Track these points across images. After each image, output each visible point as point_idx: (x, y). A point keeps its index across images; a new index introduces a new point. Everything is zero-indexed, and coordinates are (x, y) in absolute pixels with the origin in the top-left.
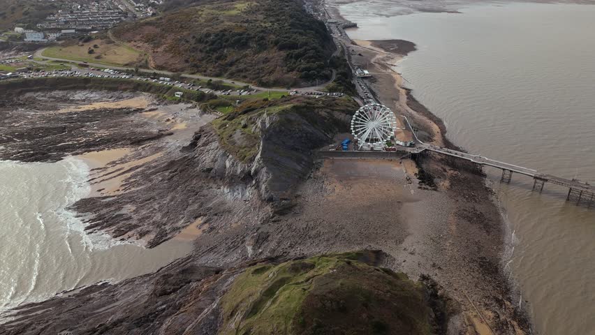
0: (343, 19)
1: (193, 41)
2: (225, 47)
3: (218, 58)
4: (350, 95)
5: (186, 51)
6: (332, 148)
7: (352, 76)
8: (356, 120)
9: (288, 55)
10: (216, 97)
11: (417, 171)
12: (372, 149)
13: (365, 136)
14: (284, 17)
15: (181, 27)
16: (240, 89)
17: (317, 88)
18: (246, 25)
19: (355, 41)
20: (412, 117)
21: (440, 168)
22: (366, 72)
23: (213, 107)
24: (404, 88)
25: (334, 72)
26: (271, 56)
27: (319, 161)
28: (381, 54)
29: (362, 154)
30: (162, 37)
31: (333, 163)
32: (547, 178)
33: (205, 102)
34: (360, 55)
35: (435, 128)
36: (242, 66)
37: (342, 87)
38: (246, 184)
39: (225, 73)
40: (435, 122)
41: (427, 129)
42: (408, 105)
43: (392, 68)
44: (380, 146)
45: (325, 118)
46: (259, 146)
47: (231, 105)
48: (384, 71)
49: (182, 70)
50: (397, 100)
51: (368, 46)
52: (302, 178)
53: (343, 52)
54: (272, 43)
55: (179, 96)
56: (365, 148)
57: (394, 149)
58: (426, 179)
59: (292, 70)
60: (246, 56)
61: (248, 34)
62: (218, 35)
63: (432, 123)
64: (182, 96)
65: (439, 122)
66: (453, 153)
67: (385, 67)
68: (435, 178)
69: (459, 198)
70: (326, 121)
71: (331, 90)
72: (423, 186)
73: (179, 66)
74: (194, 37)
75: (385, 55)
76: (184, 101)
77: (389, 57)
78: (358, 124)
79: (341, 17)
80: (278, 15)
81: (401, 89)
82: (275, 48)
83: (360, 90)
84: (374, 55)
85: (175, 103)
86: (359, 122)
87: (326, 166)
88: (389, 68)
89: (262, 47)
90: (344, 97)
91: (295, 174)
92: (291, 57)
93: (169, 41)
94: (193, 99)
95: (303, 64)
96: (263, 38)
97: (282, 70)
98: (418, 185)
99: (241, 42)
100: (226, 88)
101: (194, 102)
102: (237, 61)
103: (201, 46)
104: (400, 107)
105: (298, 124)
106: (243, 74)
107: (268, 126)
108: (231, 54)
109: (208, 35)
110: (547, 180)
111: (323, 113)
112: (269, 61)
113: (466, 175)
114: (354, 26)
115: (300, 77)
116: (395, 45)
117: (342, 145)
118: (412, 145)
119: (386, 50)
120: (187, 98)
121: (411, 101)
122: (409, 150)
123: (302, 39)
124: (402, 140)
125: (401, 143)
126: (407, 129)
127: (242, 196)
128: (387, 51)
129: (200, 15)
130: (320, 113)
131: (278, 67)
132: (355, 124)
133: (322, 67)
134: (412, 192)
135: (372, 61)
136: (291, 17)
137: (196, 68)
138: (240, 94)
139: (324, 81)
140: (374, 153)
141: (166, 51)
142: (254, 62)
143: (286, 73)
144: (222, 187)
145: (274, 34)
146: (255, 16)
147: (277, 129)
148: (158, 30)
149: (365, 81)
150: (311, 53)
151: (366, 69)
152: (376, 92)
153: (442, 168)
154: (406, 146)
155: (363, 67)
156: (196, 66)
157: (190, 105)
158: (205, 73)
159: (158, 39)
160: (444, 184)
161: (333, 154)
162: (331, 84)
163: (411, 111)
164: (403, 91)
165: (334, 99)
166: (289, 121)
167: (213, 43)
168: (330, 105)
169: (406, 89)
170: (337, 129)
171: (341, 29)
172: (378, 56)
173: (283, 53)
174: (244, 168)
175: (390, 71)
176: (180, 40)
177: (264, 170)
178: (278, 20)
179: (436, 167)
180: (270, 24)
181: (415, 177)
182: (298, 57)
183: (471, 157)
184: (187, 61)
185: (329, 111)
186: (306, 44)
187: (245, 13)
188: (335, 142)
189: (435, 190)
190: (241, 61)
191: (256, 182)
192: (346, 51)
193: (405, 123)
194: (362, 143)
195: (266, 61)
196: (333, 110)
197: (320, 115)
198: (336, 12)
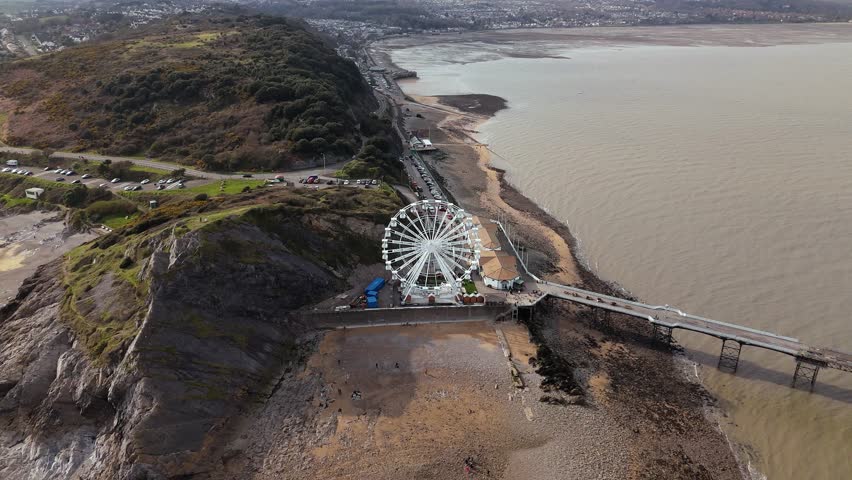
0: (397, 67)
1: (95, 92)
2: (155, 99)
3: (137, 121)
4: (390, 183)
5: (77, 109)
6: (343, 301)
7: (401, 150)
8: (394, 237)
9: (273, 111)
10: (109, 196)
11: (533, 350)
12: (432, 300)
13: (416, 271)
14: (279, 51)
15: (82, 68)
16: (166, 177)
17: (325, 171)
18: (205, 62)
19: (413, 97)
20: (512, 222)
21: (581, 338)
22: (427, 142)
23: (97, 216)
24: (493, 169)
25: (365, 140)
26: (241, 113)
27: (311, 336)
28: (454, 115)
29: (408, 313)
30: (42, 86)
31: (341, 340)
32: (827, 358)
33: (83, 208)
34: (419, 116)
35: (557, 241)
36: (182, 134)
37: (375, 168)
38: (98, 424)
39: (148, 146)
40: (557, 231)
41: (543, 245)
42: (503, 198)
43: (473, 135)
44: (448, 291)
45: (327, 234)
46: (142, 316)
47: (136, 211)
48: (458, 141)
49: (60, 145)
50: (483, 189)
51: (434, 103)
52: (254, 394)
53: (389, 111)
54: (245, 91)
55: (34, 197)
56: (417, 298)
57: (481, 300)
58: (558, 372)
59: (278, 138)
60: (194, 115)
61: (202, 77)
62: (143, 78)
63: (552, 232)
64: (41, 197)
65: (561, 230)
66: (606, 302)
67: (462, 135)
68: (575, 366)
69: (641, 423)
70: (330, 239)
71: (353, 175)
72: (554, 394)
73: (54, 138)
74: (99, 84)
75: (460, 118)
76: (42, 205)
77: (468, 120)
78: (397, 246)
79: (393, 65)
80: (269, 48)
81: (489, 171)
82: (252, 99)
83: (413, 173)
84: (444, 116)
85: (22, 212)
86: (399, 242)
87: (325, 351)
88: (467, 136)
89: (228, 98)
90: (377, 187)
91: (234, 385)
92: (281, 115)
93: (53, 94)
94: (61, 202)
95: (302, 126)
96: (229, 82)
97: (259, 139)
98: (541, 393)
99: (187, 89)
100: (137, 177)
101: (64, 208)
102: (175, 123)
103: (110, 100)
104: (488, 204)
105: (258, 253)
106: (183, 149)
107: (173, 261)
108: (165, 113)
109: (126, 80)
110: (824, 364)
111: (323, 224)
112: (236, 123)
113: (641, 352)
114: (412, 76)
115: (294, 152)
116: (476, 101)
117: (366, 293)
118: (517, 288)
119: (462, 109)
120: (50, 200)
121: (509, 192)
122: (511, 299)
123: (301, 83)
124: (496, 276)
125: (495, 284)
126: (506, 249)
127: (76, 466)
128: (464, 111)
129: (127, 50)
130: (315, 222)
131: (251, 133)
132: (391, 246)
133: (338, 132)
134: (529, 414)
135: (439, 126)
136: (293, 50)
137: (90, 140)
138: (163, 187)
139: (341, 158)
140: (437, 310)
141: (41, 111)
142: (207, 125)
143: (265, 144)
144: (28, 440)
145: (253, 75)
146: (228, 49)
147: (198, 269)
148: (38, 76)
149: (426, 158)
150: (318, 106)
151: (426, 137)
152: (446, 176)
153: (587, 336)
154: (505, 289)
155: (422, 135)
156: (88, 136)
157: (54, 214)
158: (104, 148)
159: (34, 89)
160: (597, 383)
161: (342, 317)
162: (354, 163)
163: (509, 209)
164: (493, 174)
165: (355, 192)
166: (232, 247)
167: (132, 92)
168: (342, 204)
169: (498, 170)
170: (357, 258)
171: (391, 80)
172: (448, 119)
173: (265, 108)
174: (95, 380)
175: (469, 141)
176: (74, 90)
177: (140, 386)
178: (268, 55)
179: (572, 334)
180: (251, 60)
181: (531, 368)
182: (293, 114)
183: (648, 310)
184: (74, 128)
185: (336, 217)
186: (310, 91)
187: (211, 44)
188: (351, 287)
189: (581, 403)
190: (183, 123)
191: (120, 421)
192: (395, 109)
193: (500, 236)
194: (410, 288)
195: (231, 122)
196: (344, 216)
197: (318, 229)
198: (386, 58)
